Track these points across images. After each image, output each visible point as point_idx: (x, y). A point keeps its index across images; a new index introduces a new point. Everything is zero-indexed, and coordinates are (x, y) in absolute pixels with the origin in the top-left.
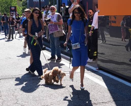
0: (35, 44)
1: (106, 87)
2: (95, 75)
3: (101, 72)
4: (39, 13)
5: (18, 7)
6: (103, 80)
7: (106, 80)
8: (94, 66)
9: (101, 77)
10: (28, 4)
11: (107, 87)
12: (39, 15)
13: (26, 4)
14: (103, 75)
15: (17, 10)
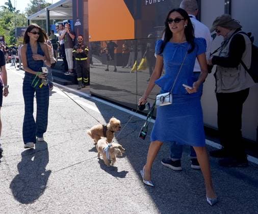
0: (41, 86)
1: (99, 112)
2: (88, 101)
3: (94, 98)
4: (39, 33)
5: (5, 37)
6: (96, 106)
7: (99, 106)
8: (86, 93)
9: (94, 103)
10: (16, 33)
11: (101, 112)
12: (39, 36)
13: (14, 33)
14: (96, 100)
15: (5, 40)
